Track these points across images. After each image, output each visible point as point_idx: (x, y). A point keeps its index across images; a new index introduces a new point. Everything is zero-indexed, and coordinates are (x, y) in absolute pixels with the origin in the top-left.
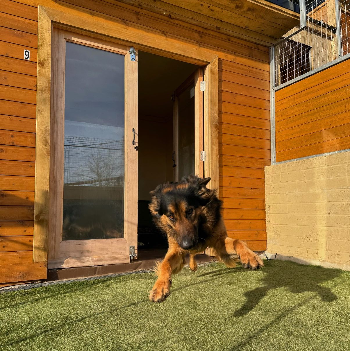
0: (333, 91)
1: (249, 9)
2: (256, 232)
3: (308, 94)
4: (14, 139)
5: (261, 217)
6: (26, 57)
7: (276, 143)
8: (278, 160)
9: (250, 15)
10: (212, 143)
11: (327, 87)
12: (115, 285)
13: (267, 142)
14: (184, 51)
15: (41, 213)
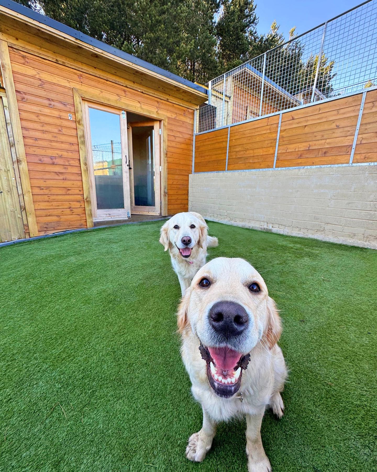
0: (218, 143)
1: (183, 92)
2: (184, 205)
3: (209, 141)
4: (70, 162)
5: (187, 198)
6: (70, 118)
7: (195, 163)
8: (196, 172)
9: (183, 94)
10: (165, 163)
11: (216, 140)
12: (124, 228)
13: (191, 162)
14: (150, 113)
15: (87, 198)
